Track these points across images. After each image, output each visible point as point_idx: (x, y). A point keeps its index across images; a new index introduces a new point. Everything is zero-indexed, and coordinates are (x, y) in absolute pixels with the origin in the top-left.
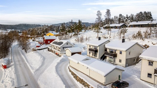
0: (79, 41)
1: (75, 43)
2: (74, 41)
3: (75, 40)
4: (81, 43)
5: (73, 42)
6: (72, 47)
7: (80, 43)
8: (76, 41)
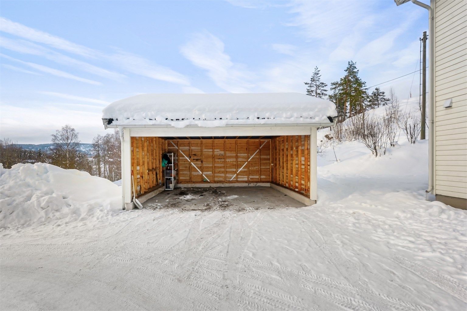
3: (327, 136)
8: (330, 139)
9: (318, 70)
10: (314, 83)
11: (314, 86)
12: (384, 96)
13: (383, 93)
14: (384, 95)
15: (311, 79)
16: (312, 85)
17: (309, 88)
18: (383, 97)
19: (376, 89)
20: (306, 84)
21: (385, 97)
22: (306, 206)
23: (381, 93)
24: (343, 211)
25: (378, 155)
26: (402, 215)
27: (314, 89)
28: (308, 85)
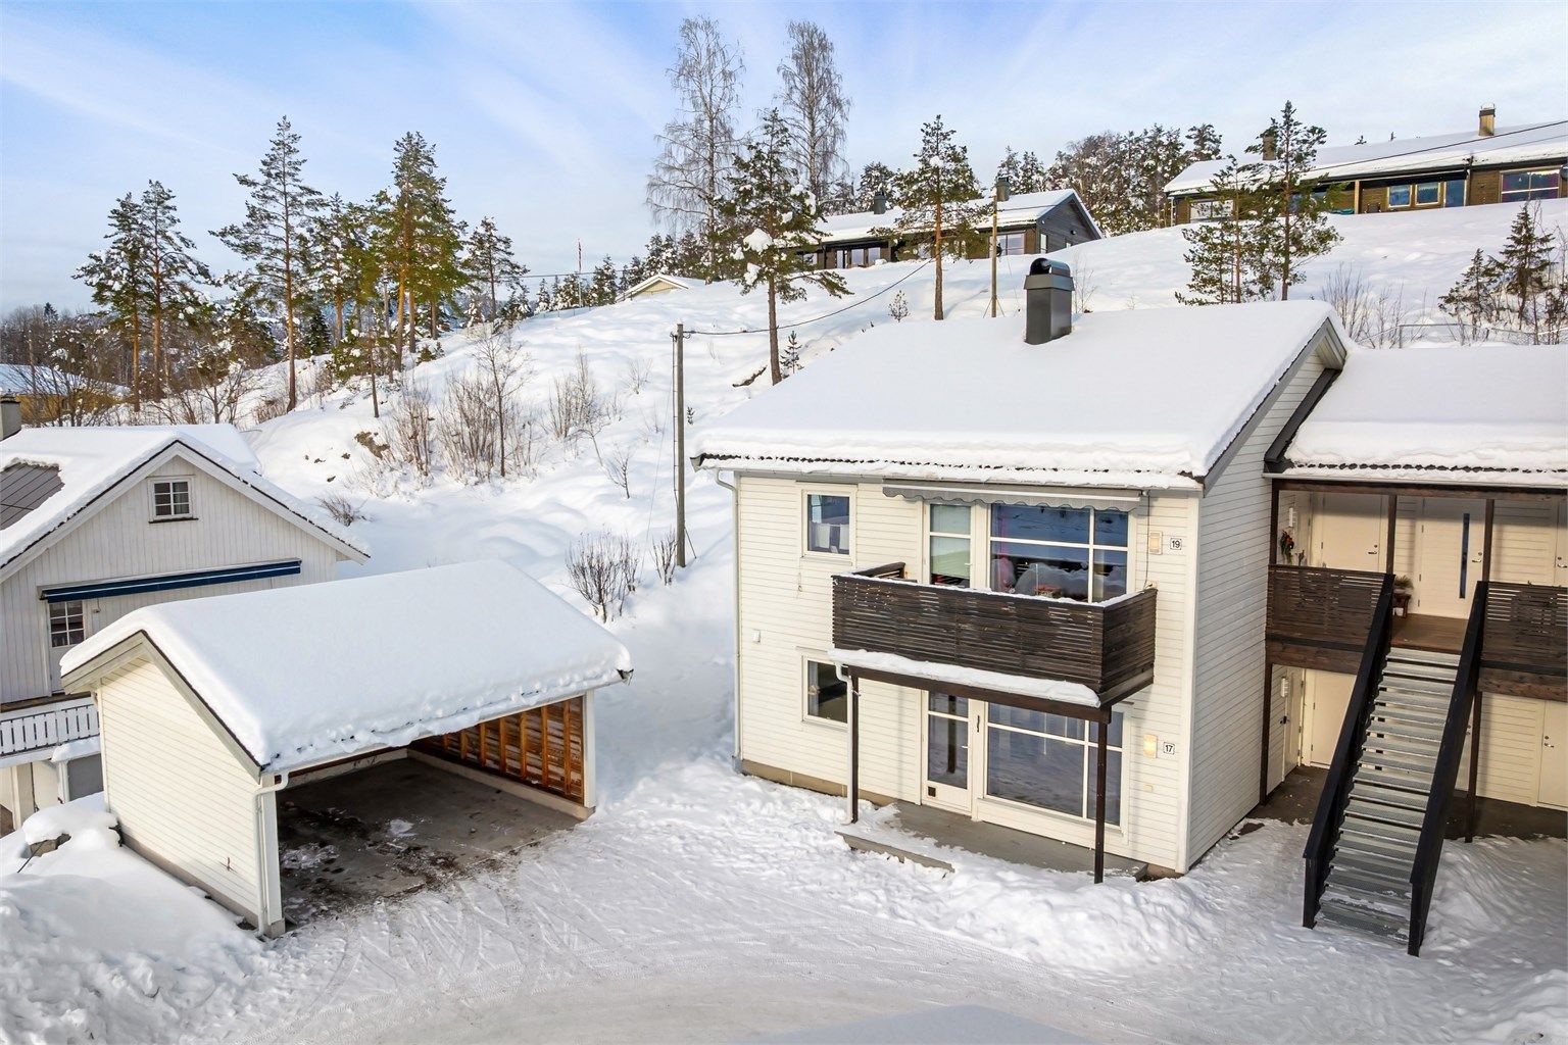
0: (443, 455)
1: (360, 497)
2: (334, 465)
3: (364, 438)
4: (481, 478)
5: (319, 474)
6: (290, 568)
7: (451, 483)
8: (378, 451)
9: (292, 131)
10: (278, 187)
11: (278, 196)
12: (509, 253)
13: (507, 242)
14: (508, 250)
15: (264, 163)
16: (270, 193)
17: (255, 202)
18: (506, 256)
19: (485, 224)
20: (243, 181)
21: (513, 259)
22: (580, 821)
23: (499, 240)
24: (653, 824)
25: (609, 616)
26: (726, 819)
27: (275, 208)
28: (252, 189)
